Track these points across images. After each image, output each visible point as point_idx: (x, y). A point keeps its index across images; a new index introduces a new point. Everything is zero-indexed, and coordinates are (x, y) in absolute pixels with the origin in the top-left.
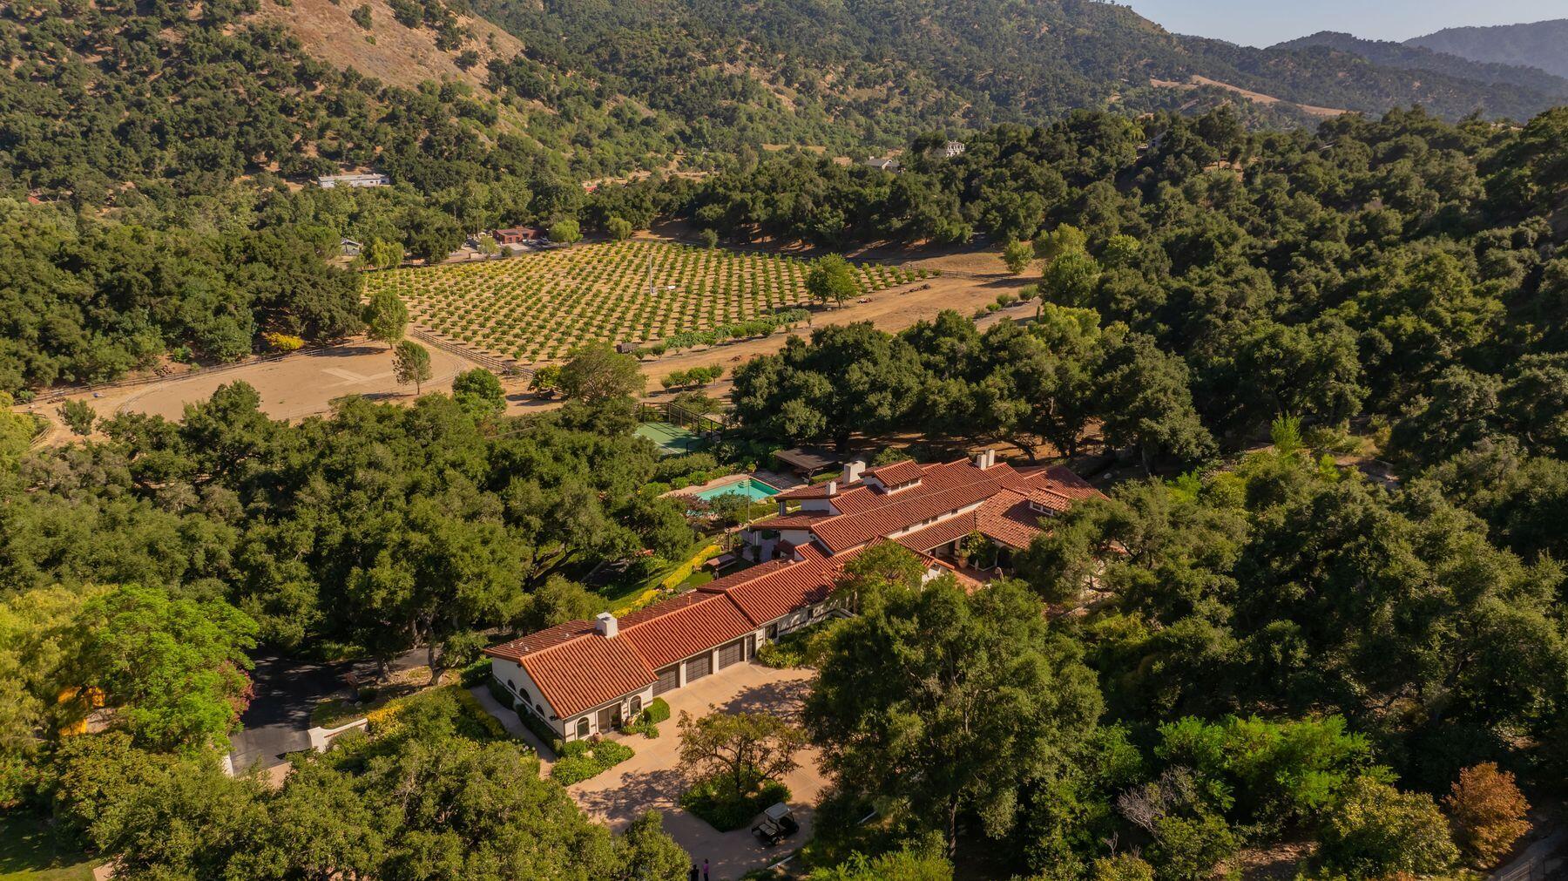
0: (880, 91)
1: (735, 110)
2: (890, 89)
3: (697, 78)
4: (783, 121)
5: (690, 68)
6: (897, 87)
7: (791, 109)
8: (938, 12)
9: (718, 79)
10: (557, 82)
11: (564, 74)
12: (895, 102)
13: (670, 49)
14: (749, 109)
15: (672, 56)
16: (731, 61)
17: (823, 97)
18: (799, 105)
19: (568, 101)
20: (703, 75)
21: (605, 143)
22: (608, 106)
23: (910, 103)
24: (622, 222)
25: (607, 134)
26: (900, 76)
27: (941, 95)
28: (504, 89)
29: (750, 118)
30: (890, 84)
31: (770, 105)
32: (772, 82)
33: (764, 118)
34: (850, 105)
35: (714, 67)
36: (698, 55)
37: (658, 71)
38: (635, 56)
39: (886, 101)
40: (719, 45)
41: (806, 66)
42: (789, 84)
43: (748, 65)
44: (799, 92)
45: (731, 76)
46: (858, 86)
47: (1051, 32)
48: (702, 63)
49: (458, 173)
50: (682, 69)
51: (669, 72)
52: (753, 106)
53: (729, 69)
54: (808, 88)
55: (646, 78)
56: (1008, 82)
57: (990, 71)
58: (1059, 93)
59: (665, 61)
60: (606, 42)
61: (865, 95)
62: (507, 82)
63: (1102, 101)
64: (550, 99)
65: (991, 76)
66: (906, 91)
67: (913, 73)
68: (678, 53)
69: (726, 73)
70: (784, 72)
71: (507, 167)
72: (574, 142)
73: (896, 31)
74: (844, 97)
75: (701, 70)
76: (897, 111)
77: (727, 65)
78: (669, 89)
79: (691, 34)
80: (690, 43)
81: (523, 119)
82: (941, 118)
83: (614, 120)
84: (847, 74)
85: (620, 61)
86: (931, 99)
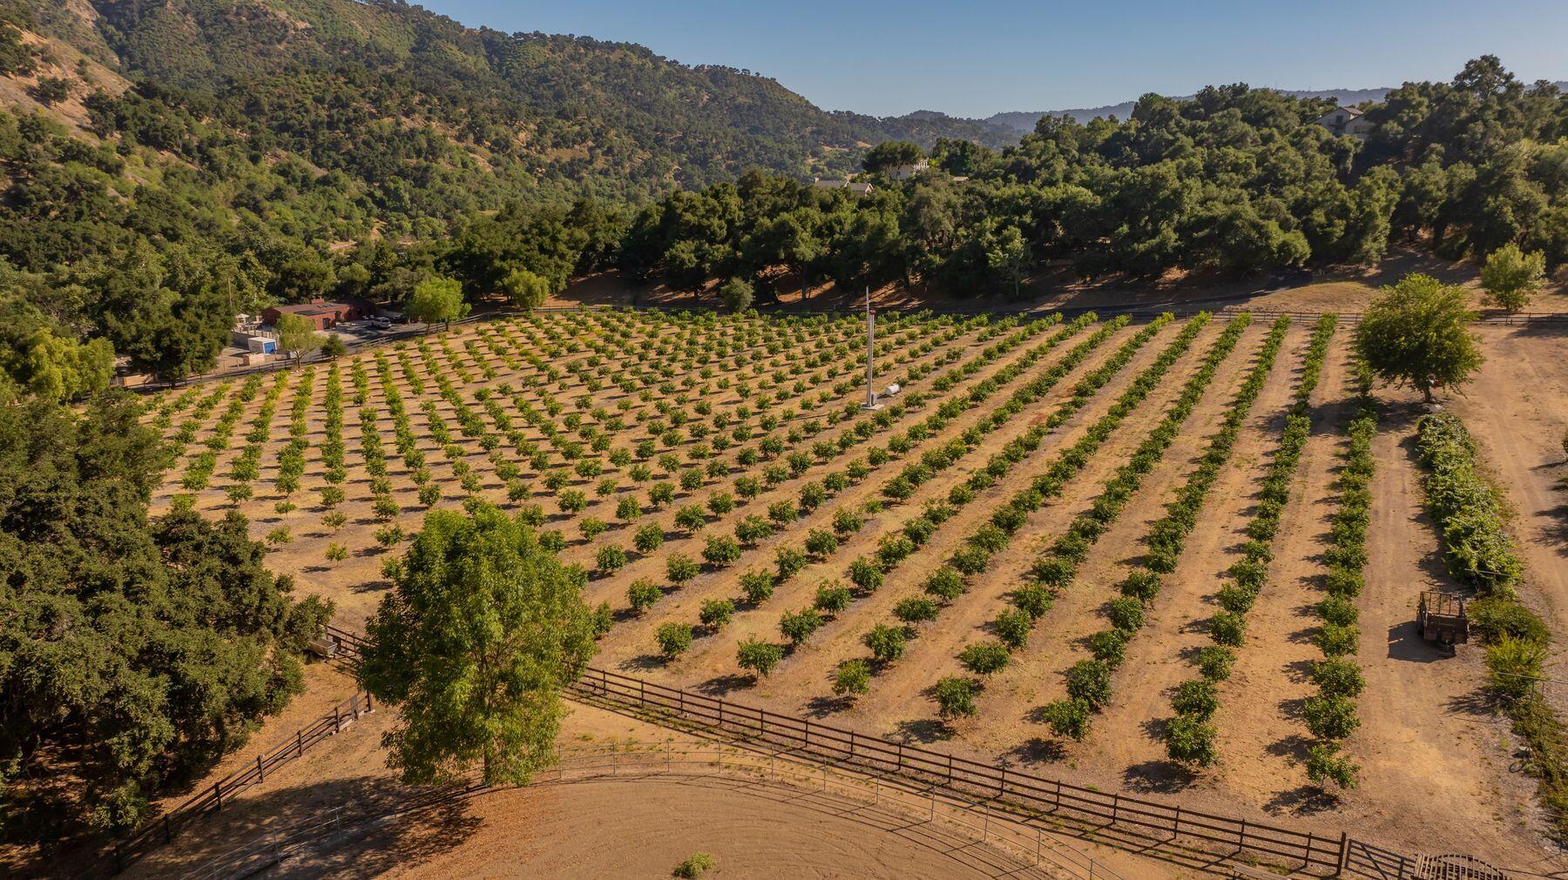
0: (581, 151)
1: (427, 169)
2: (591, 149)
3: (370, 132)
4: (485, 181)
5: (359, 120)
6: (599, 147)
7: (489, 169)
8: (596, 78)
9: (396, 133)
10: (190, 130)
11: (199, 119)
12: (600, 164)
13: (328, 98)
14: (442, 170)
15: (332, 106)
16: (407, 115)
17: (521, 157)
18: (497, 165)
19: (216, 151)
20: (376, 129)
21: (278, 205)
22: (268, 162)
23: (617, 164)
24: (531, 277)
25: (278, 194)
26: (598, 135)
27: (647, 155)
28: (117, 135)
29: (445, 179)
30: (590, 143)
31: (464, 165)
32: (459, 138)
33: (462, 179)
34: (551, 165)
35: (387, 121)
36: (367, 107)
37: (316, 125)
38: (282, 107)
39: (591, 162)
40: (390, 94)
41: (494, 122)
42: (478, 141)
43: (428, 119)
44: (492, 151)
45: (412, 130)
46: (555, 145)
47: (712, 100)
48: (372, 116)
49: (86, 239)
50: (348, 121)
51: (332, 125)
52: (443, 165)
53: (407, 124)
54: (501, 146)
55: (301, 133)
56: (703, 145)
57: (679, 134)
58: (757, 155)
59: (323, 113)
60: (240, 89)
61: (565, 155)
62: (121, 124)
63: (802, 163)
64: (187, 150)
65: (682, 139)
66: (610, 150)
67: (613, 132)
68: (340, 103)
69: (405, 128)
70: (470, 127)
71: (164, 232)
72: (236, 205)
73: (558, 96)
74: (543, 157)
75: (373, 124)
76: (605, 173)
77: (403, 119)
78: (335, 145)
79: (352, 81)
80: (350, 90)
81: (158, 172)
82: (654, 180)
83: (281, 180)
84: (541, 131)
85: (262, 112)
86: (638, 161)
